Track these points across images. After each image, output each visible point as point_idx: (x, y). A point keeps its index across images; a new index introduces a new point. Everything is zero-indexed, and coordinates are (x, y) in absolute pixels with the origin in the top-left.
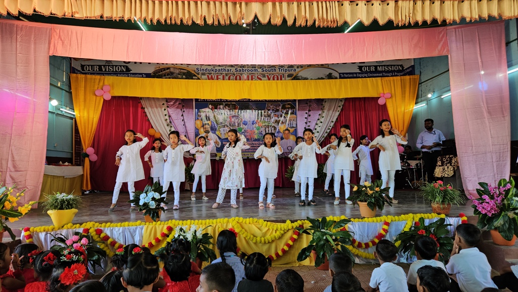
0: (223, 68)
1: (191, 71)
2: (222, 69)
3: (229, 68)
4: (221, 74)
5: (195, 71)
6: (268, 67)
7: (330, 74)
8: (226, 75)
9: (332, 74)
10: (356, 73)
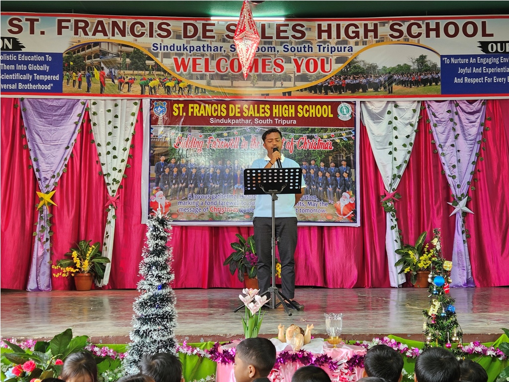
0: (205, 44)
1: (142, 50)
2: (204, 46)
3: (219, 45)
4: (203, 55)
5: (149, 50)
6: (297, 43)
7: (423, 58)
8: (213, 58)
9: (425, 57)
10: (475, 56)
